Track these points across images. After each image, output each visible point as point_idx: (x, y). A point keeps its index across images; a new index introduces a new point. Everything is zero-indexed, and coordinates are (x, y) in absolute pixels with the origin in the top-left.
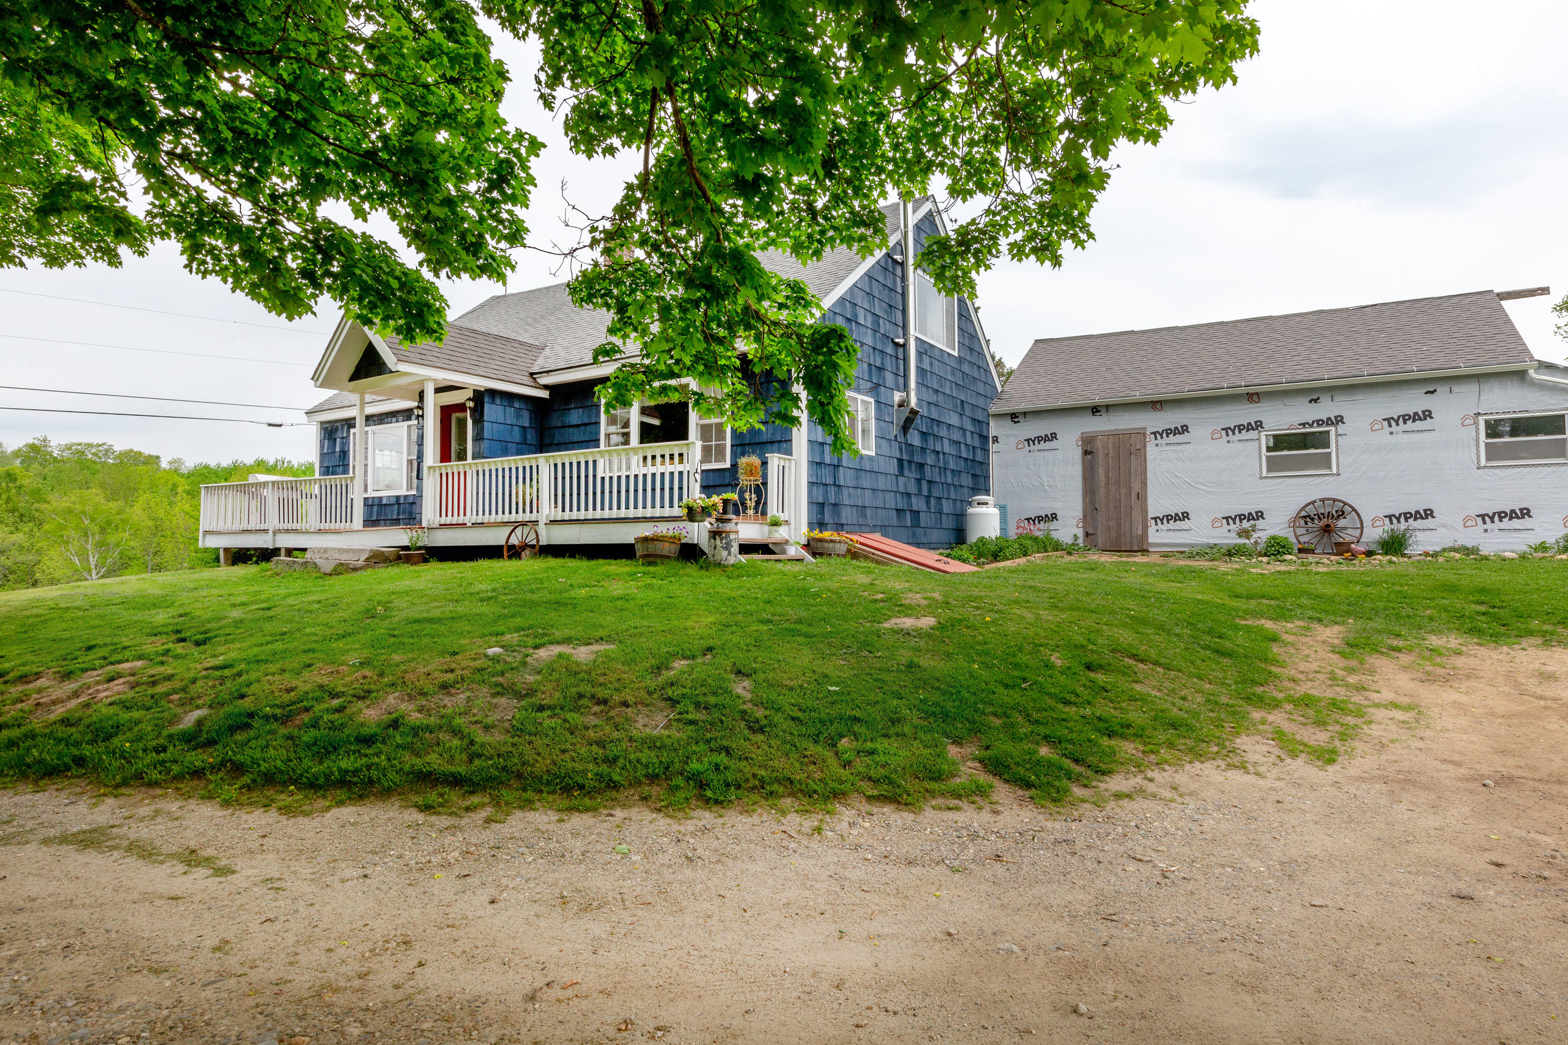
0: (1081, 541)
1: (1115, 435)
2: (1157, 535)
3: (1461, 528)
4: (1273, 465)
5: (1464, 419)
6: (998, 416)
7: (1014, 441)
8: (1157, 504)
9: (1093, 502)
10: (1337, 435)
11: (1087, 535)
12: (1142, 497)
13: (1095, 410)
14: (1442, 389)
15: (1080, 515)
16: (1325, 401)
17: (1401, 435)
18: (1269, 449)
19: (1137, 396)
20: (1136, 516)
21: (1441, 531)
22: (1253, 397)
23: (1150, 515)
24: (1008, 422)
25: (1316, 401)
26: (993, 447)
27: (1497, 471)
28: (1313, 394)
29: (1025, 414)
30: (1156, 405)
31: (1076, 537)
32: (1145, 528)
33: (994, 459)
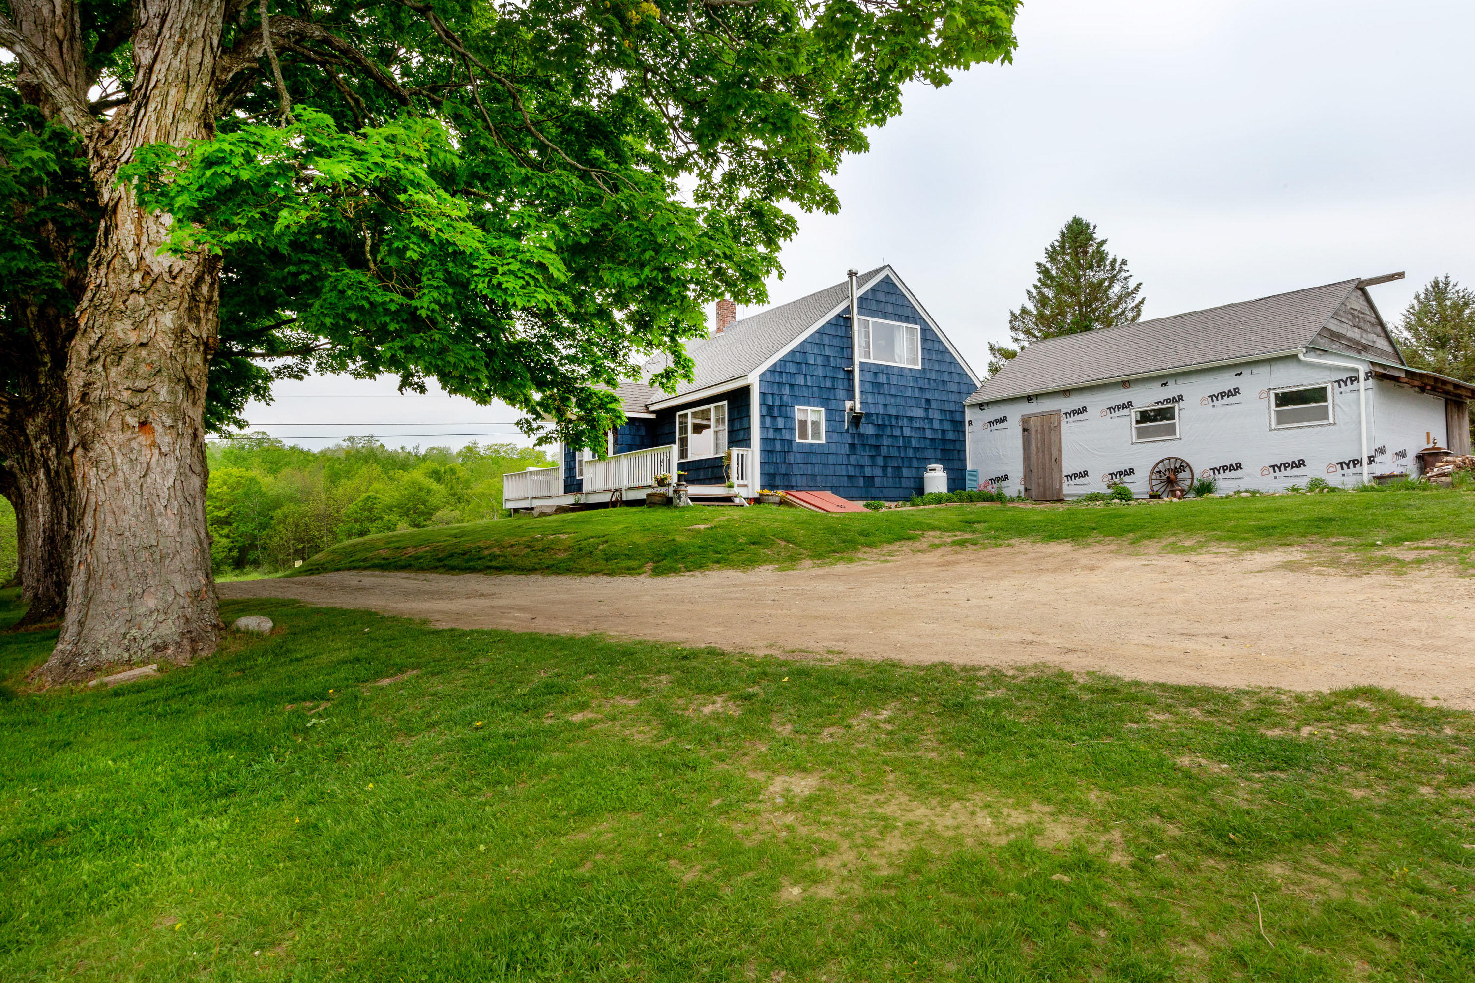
0: (1022, 495)
1: (1041, 415)
2: (1070, 489)
3: (1259, 476)
4: (1141, 434)
5: (1261, 393)
6: (971, 406)
7: (981, 424)
8: (1069, 466)
9: (1029, 466)
10: (1180, 410)
11: (1026, 489)
12: (1058, 461)
13: (1029, 398)
14: (1246, 371)
15: (1022, 475)
16: (1171, 383)
17: (1220, 408)
18: (1138, 422)
19: (1053, 387)
20: (1055, 475)
21: (1247, 479)
22: (1126, 384)
23: (1065, 474)
24: (977, 410)
25: (1165, 384)
26: (968, 428)
27: (1283, 432)
28: (1163, 379)
29: (988, 403)
30: (1066, 393)
31: (1020, 492)
32: (1061, 483)
33: (968, 435)
